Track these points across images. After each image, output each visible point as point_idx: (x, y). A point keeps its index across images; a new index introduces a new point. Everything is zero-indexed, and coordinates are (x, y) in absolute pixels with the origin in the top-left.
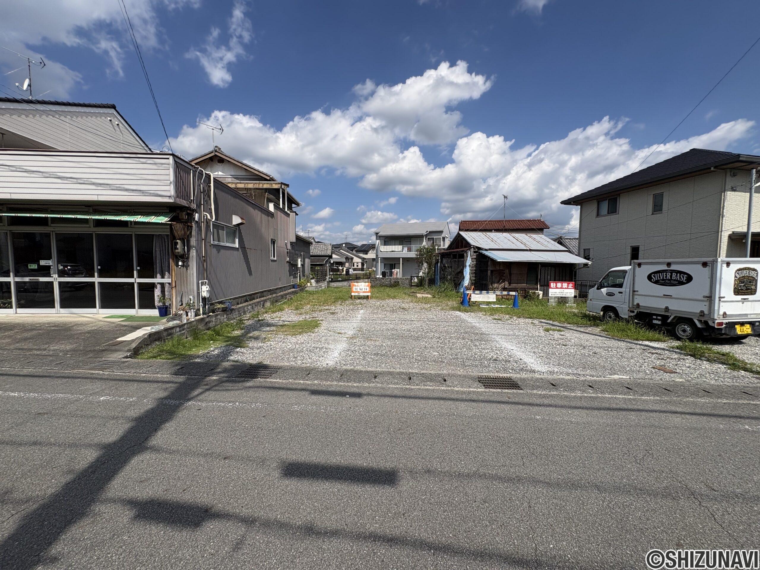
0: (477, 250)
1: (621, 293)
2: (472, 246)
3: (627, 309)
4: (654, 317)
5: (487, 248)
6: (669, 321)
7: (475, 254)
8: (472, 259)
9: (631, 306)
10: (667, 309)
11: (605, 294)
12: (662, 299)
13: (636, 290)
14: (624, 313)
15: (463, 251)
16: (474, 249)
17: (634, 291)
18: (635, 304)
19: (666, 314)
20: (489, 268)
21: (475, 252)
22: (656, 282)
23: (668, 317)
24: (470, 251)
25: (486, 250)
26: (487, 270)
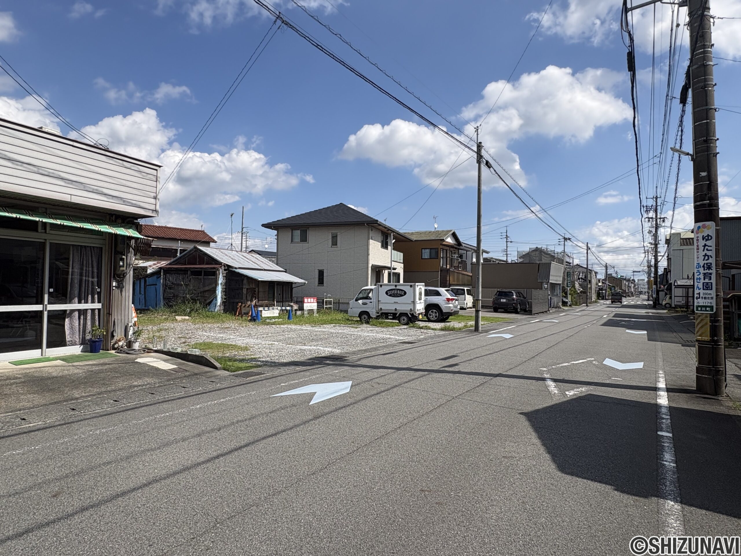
0: (226, 268)
1: (371, 302)
2: (223, 264)
3: (375, 311)
4: (389, 315)
5: (237, 266)
6: (397, 315)
7: (225, 272)
8: (223, 276)
9: (377, 310)
10: (396, 309)
11: (361, 304)
12: (393, 305)
13: (379, 300)
14: (373, 314)
15: (214, 268)
16: (225, 267)
17: (378, 301)
18: (379, 308)
19: (396, 312)
20: (244, 287)
21: (225, 270)
22: (390, 295)
23: (396, 314)
24: (222, 269)
25: (236, 268)
26: (242, 289)
